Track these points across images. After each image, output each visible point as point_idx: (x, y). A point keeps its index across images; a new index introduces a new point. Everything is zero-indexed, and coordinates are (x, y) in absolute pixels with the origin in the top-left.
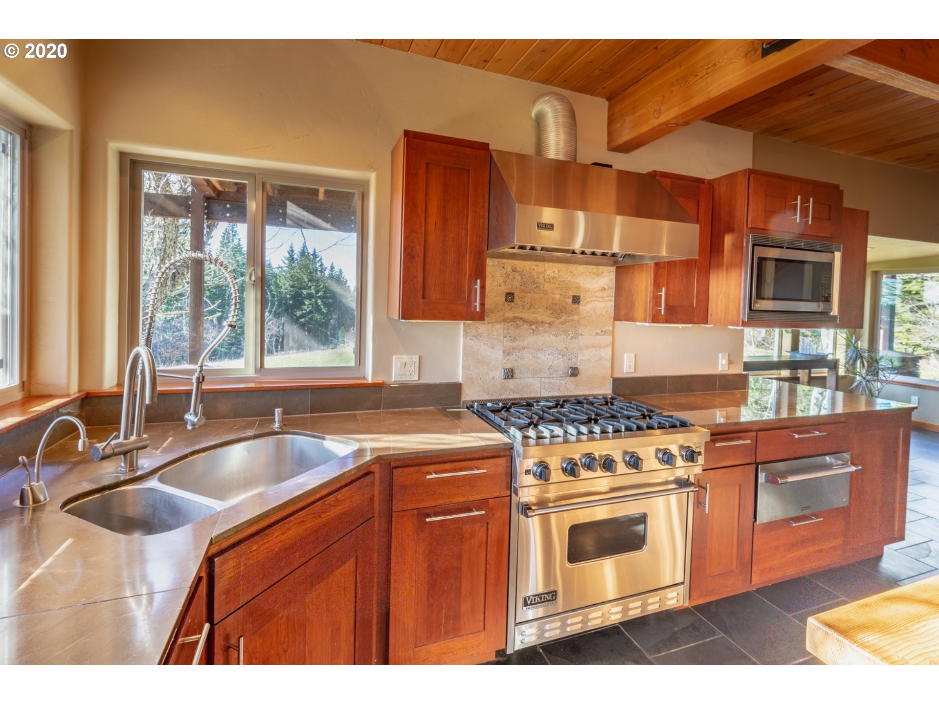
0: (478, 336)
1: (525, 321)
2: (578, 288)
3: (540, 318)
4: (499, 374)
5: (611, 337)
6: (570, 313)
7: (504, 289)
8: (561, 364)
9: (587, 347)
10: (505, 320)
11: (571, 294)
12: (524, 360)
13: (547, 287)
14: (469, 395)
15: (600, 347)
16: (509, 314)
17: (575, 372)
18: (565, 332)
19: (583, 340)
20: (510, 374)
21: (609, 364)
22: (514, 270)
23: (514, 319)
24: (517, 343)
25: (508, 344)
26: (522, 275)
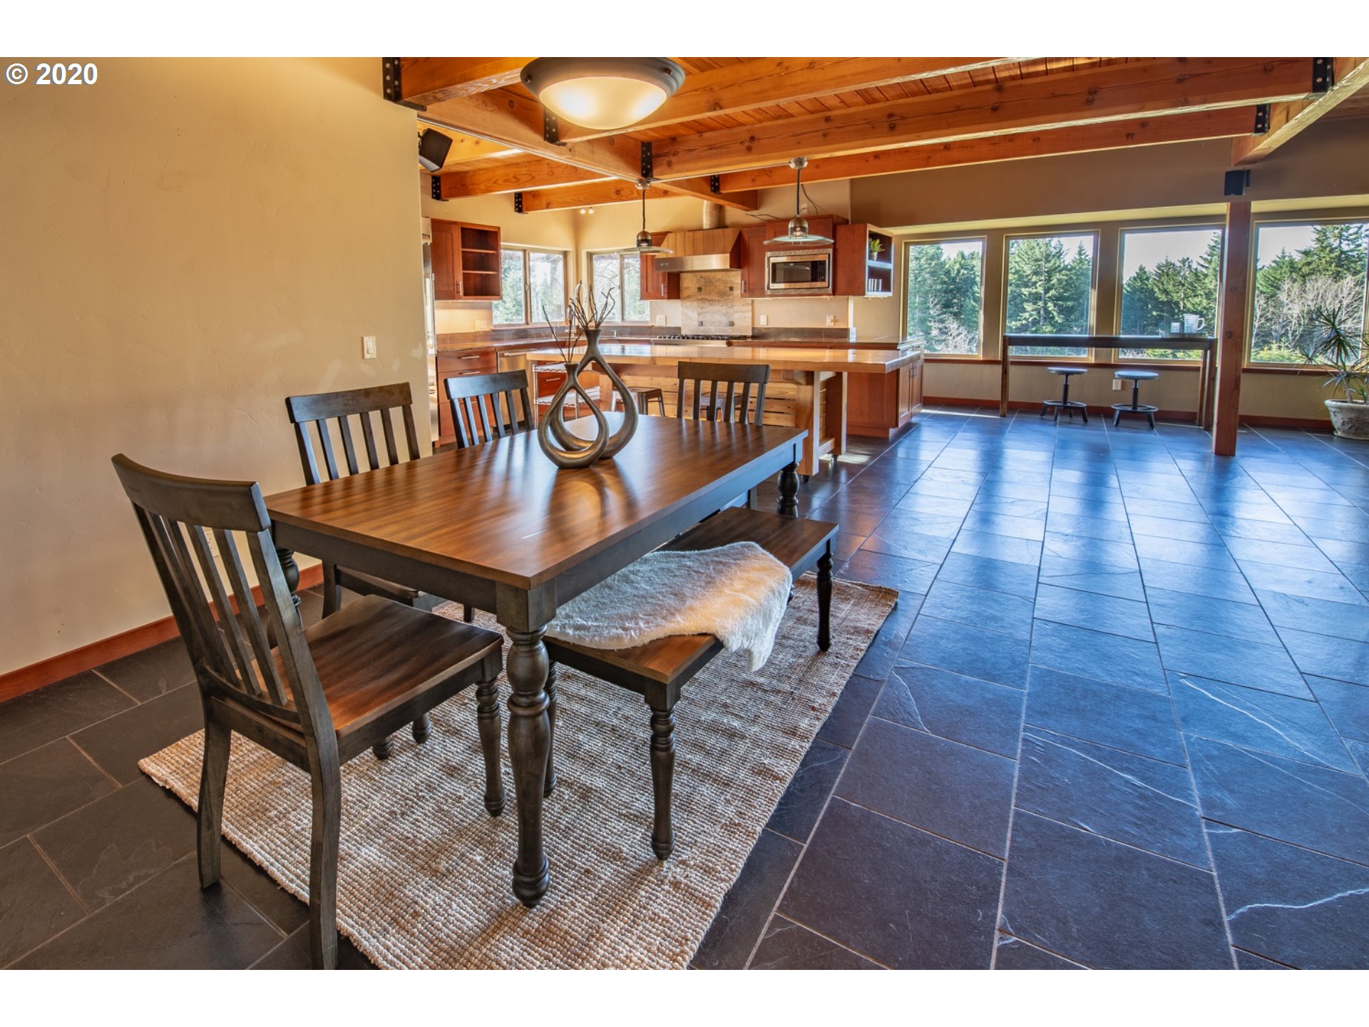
0: (687, 307)
1: (707, 300)
2: (732, 283)
3: (713, 298)
4: (696, 323)
5: (751, 307)
6: (729, 295)
7: (697, 286)
8: (725, 320)
9: (738, 312)
10: (698, 300)
11: (729, 286)
12: (707, 318)
13: (716, 283)
14: (684, 332)
15: (745, 312)
16: (700, 297)
17: (732, 324)
18: (726, 305)
19: (736, 308)
20: (701, 324)
21: (750, 320)
22: (701, 277)
23: (702, 299)
24: (703, 310)
25: (699, 310)
26: (705, 279)
